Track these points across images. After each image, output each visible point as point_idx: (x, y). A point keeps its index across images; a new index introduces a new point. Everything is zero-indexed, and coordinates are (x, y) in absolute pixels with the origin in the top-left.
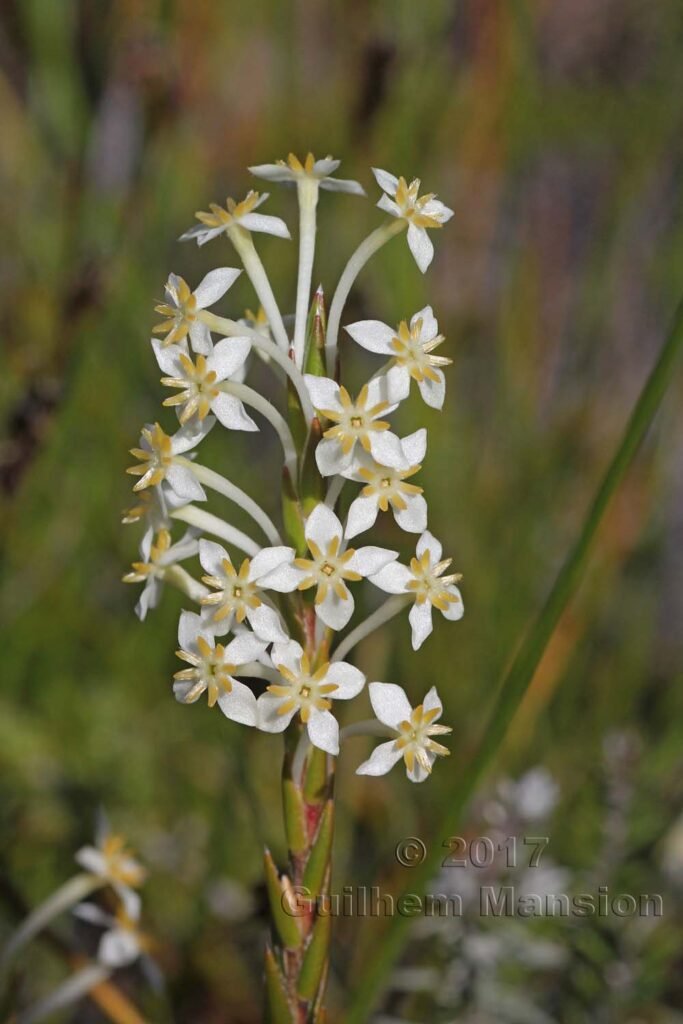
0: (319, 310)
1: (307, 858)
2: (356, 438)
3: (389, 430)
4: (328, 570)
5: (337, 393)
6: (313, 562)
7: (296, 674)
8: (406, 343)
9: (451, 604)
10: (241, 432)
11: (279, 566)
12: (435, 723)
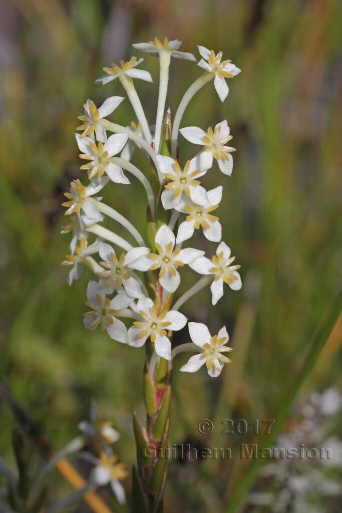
0: (168, 122)
1: (156, 417)
2: (183, 189)
3: (200, 185)
4: (167, 260)
5: (173, 164)
6: (159, 256)
7: (149, 316)
8: (212, 140)
9: (235, 281)
10: (120, 184)
11: (140, 257)
12: (224, 345)
